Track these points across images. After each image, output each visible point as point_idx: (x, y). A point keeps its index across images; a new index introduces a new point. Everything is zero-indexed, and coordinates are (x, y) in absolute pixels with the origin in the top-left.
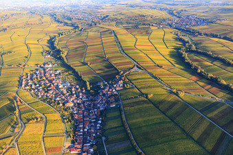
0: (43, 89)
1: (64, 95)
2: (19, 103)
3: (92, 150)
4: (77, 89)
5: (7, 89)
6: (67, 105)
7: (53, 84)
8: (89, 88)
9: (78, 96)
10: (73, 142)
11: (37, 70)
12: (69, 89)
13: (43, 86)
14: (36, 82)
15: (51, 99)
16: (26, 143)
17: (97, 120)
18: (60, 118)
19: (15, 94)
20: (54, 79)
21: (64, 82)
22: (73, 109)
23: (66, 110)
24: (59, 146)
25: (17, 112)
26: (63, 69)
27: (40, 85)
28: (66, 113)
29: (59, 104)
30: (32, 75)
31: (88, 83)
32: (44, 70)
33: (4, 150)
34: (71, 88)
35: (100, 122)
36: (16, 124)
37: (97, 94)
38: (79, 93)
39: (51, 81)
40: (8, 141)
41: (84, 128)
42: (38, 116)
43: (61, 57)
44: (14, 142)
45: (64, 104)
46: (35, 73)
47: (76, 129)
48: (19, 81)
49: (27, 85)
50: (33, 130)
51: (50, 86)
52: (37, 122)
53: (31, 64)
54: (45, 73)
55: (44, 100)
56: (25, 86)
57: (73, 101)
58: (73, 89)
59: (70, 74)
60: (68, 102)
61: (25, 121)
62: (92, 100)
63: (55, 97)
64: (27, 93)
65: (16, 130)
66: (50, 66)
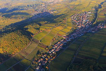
0: (77, 20)
1: (82, 23)
2: (64, 21)
3: (70, 40)
9: (86, 25)
14: (78, 17)
16: (54, 30)
19: (67, 18)
20: (85, 18)
22: (79, 28)
26: (94, 15)
28: (75, 28)
31: (95, 22)
34: (87, 22)
35: (82, 35)
42: (65, 26)
44: (52, 28)
45: (77, 26)
46: (81, 14)
51: (81, 19)
54: (85, 15)
56: (72, 17)
57: (82, 26)
61: (60, 25)
63: (77, 23)
64: (70, 19)
66: (90, 13)
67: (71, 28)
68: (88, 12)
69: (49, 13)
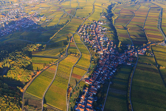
0: (90, 37)
1: (100, 45)
2: (71, 41)
3: (99, 87)
4: (111, 44)
5: (69, 31)
6: (99, 52)
7: (97, 36)
8: (119, 46)
9: (109, 49)
10: (90, 77)
11: (92, 24)
12: (106, 43)
13: (91, 35)
14: (88, 32)
15: (91, 45)
16: (63, 65)
17: (113, 69)
18: (90, 59)
19: (72, 35)
20: (99, 33)
21: (105, 37)
22: (101, 56)
23: (96, 55)
24: (80, 75)
25: (67, 46)
26: (109, 28)
27: (89, 35)
28: (95, 57)
29: (94, 50)
30: (88, 27)
31: (120, 43)
32: (97, 25)
33: (50, 65)
34: (107, 42)
35: (114, 71)
36: (64, 52)
37: (122, 52)
38: (111, 47)
39: (96, 34)
40: (55, 60)
41: (101, 71)
42: (78, 53)
43: (111, 19)
44: (57, 62)
45: (97, 51)
46: (90, 26)
47: (96, 69)
48: (78, 28)
49: (81, 32)
50: (71, 60)
51: (95, 37)
52: (75, 56)
53: (91, 19)
54: (96, 27)
55: (86, 45)
56: (80, 32)
57: (104, 52)
58: (108, 44)
59: (112, 33)
60: (100, 50)
61: (69, 53)
62: (116, 55)
63: (94, 45)
64: (79, 37)
65: (62, 56)
66: (102, 23)
67: (89, 57)
68: (98, 22)
69: (33, 22)
